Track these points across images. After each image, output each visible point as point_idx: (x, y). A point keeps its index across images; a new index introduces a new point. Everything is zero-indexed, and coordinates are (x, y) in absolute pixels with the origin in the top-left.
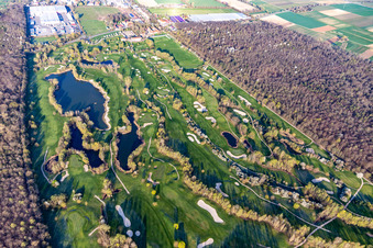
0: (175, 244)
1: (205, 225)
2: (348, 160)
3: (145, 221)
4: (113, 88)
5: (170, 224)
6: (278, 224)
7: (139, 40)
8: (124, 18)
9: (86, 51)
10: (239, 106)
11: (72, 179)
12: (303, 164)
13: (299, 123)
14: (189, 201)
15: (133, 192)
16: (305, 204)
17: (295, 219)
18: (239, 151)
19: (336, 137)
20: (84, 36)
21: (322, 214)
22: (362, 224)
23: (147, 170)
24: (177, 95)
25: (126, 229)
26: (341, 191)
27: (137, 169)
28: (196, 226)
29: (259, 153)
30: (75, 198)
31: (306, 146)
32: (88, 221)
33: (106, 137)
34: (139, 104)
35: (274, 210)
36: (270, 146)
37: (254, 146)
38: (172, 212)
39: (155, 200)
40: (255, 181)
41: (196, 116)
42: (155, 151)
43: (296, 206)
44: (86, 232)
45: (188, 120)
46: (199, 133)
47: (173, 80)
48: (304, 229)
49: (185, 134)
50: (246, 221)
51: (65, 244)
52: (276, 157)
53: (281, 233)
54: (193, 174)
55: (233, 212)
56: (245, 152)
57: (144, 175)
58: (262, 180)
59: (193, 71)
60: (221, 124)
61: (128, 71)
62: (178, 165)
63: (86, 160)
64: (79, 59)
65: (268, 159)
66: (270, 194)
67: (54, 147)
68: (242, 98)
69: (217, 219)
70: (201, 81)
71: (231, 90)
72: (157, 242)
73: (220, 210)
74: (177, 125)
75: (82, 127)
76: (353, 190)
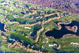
0: (26, 37)
1: (28, 31)
2: (44, 6)
3: (17, 37)
5: (22, 35)
6: (39, 23)
10: (20, 5)
12: (38, 11)
13: (33, 3)
14: (23, 29)
15: (11, 34)
16: (41, 17)
17: (41, 20)
18: (26, 14)
19: (40, 3)
21: (45, 17)
22: (50, 15)
24: (4, 10)
25: (15, 41)
26: (45, 12)
27: (8, 30)
28: (27, 32)
29: (30, 13)
31: (37, 7)
35: (38, 21)
36: (31, 10)
37: (28, 12)
38: (21, 33)
39: (16, 33)
40: (32, 18)
41: (12, 12)
42: (9, 24)
43: (40, 18)
44: (7, 47)
45: (11, 14)
46: (16, 15)
48: (43, 21)
49: (13, 17)
50: (34, 26)
51: (4, 52)
52: (33, 12)
53: (41, 24)
54: (20, 24)
55: (32, 25)
56: (27, 14)
57: (11, 30)
58: (33, 17)
59: (4, 2)
60: (19, 11)
62: (16, 24)
65: (32, 13)
66: (36, 19)
68: (20, 3)
69: (30, 28)
70: (8, 3)
71: (16, 2)
72: (22, 39)
73: (29, 27)
74: (10, 16)
76: (47, 11)
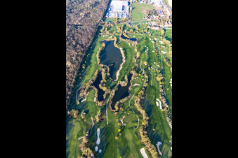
3: (107, 146)
4: (129, 56)
5: (118, 155)
7: (157, 28)
8: (156, 13)
9: (126, 31)
11: (86, 103)
14: (136, 145)
15: (110, 124)
20: (129, 21)
23: (123, 114)
24: (162, 71)
25: (96, 145)
27: (118, 111)
30: (82, 115)
32: (82, 131)
33: (112, 85)
34: (138, 71)
42: (132, 104)
45: (161, 91)
46: (164, 102)
47: (165, 60)
49: (155, 98)
51: (67, 138)
54: (146, 129)
57: (120, 116)
61: (142, 48)
62: (141, 118)
63: (96, 95)
64: (121, 34)
67: (87, 81)
74: (153, 91)
75: (103, 75)
